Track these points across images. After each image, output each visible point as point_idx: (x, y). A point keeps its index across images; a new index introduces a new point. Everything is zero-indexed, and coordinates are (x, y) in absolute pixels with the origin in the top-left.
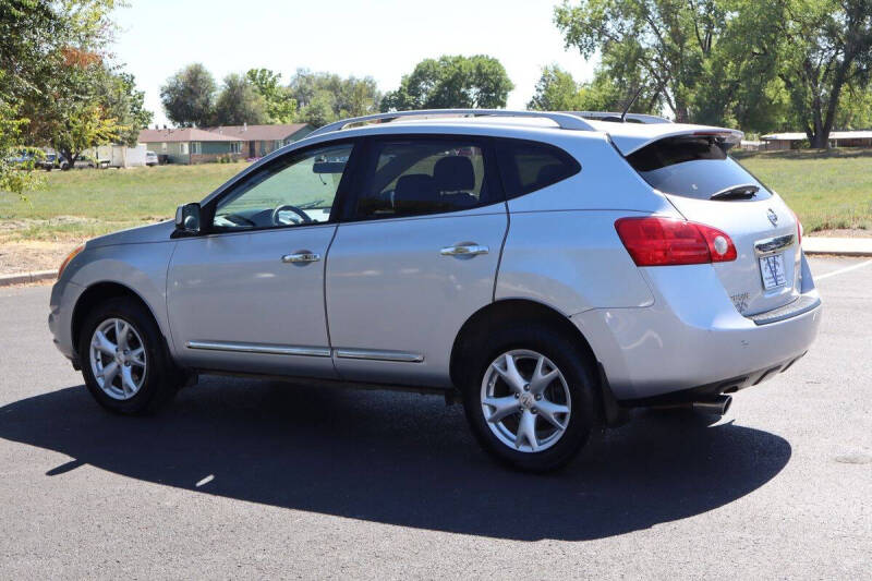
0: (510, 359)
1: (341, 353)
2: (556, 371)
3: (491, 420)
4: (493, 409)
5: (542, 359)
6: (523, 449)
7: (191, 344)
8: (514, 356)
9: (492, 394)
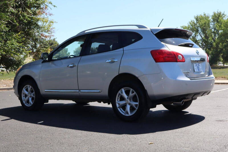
0: (123, 90)
1: (81, 91)
2: (135, 93)
3: (119, 107)
4: (119, 104)
5: (131, 90)
6: (127, 115)
7: (46, 91)
8: (124, 89)
9: (119, 100)
